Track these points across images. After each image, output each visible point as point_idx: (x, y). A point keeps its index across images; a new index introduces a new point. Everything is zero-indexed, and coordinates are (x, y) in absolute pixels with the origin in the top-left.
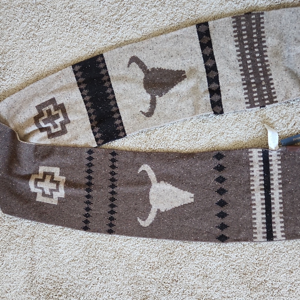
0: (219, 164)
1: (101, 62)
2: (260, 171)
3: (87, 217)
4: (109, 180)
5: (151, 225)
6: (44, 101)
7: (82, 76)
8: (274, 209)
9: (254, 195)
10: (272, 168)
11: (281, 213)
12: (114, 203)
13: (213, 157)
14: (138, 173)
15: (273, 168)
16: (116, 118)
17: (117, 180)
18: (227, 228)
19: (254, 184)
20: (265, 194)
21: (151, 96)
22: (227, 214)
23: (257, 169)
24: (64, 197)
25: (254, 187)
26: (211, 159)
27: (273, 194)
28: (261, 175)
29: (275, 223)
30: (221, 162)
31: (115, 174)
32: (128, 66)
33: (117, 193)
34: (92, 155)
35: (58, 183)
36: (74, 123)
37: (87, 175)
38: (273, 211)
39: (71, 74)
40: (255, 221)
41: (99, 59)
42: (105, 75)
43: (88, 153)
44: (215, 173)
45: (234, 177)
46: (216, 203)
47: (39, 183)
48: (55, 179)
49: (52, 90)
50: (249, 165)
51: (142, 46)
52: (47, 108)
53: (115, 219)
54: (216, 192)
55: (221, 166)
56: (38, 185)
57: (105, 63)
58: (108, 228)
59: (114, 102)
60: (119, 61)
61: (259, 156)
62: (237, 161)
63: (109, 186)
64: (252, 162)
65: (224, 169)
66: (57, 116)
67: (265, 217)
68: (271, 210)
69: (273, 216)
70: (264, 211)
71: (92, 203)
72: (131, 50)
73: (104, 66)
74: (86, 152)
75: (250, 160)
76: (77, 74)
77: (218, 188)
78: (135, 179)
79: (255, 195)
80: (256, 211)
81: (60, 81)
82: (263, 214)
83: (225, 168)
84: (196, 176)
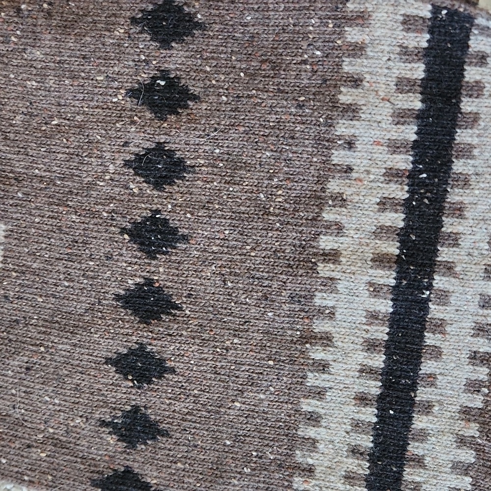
0: (164, 74)
2: (395, 147)
8: (432, 385)
9: (330, 283)
10: (469, 140)
11: (466, 413)
13: (134, 21)
15: (475, 141)
18: (154, 438)
19: (344, 220)
20: (397, 293)
22: (169, 364)
23: (376, 134)
25: (342, 239)
26: (120, 32)
27: (444, 297)
28: (392, 175)
29: (424, 467)
30: (176, 58)
38: (423, 394)
40: (311, 432)
44: (133, 123)
45: (236, 165)
46: (118, 297)
50: (334, 104)
54: (123, 231)
55: (172, 83)
61: (405, 53)
64: (356, 82)
65: (186, 107)
67: (375, 420)
68: (415, 391)
69: (420, 422)
70: (374, 388)
75: (346, 68)
77: (140, 213)
79: (340, 286)
80: (325, 376)
82: (362, 399)
83: (195, 98)
84: (26, 125)
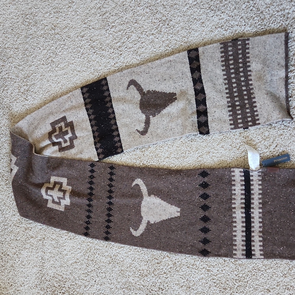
0: (204, 182)
1: (104, 85)
2: (242, 190)
3: (88, 224)
4: (107, 191)
5: (142, 235)
6: (57, 119)
7: (89, 97)
8: (254, 228)
9: (235, 212)
10: (253, 188)
11: (260, 232)
12: (111, 213)
13: (199, 174)
14: (132, 186)
15: (254, 188)
16: (115, 135)
17: (113, 192)
18: (209, 243)
19: (236, 202)
20: (245, 213)
21: (146, 116)
22: (210, 229)
23: (238, 188)
24: (69, 205)
25: (236, 205)
26: (197, 176)
27: (253, 213)
28: (242, 194)
29: (254, 242)
30: (206, 179)
31: (112, 186)
32: (127, 89)
33: (113, 204)
34: (94, 168)
35: (64, 192)
36: (81, 139)
37: (89, 186)
38: (252, 229)
39: (80, 95)
40: (235, 238)
41: (103, 82)
42: (107, 96)
43: (90, 166)
44: (200, 190)
45: (217, 195)
46: (200, 219)
47: (49, 191)
48: (62, 189)
49: (64, 109)
50: (231, 184)
51: (139, 70)
52: (60, 125)
53: (111, 228)
54: (200, 207)
55: (206, 183)
56: (48, 193)
57: (108, 86)
58: (105, 235)
59: (114, 121)
60: (120, 84)
61: (241, 176)
62: (220, 179)
63: (107, 197)
64: (234, 181)
66: (66, 133)
67: (245, 235)
68: (251, 229)
69: (253, 234)
70: (244, 229)
71: (92, 212)
72: (130, 74)
73: (107, 88)
74: (89, 165)
75: (232, 179)
76: (85, 95)
77: (202, 204)
78: (129, 191)
79: (236, 213)
80: (236, 228)
81: (70, 101)
82: (243, 231)
83: (210, 185)
84: (183, 192)
